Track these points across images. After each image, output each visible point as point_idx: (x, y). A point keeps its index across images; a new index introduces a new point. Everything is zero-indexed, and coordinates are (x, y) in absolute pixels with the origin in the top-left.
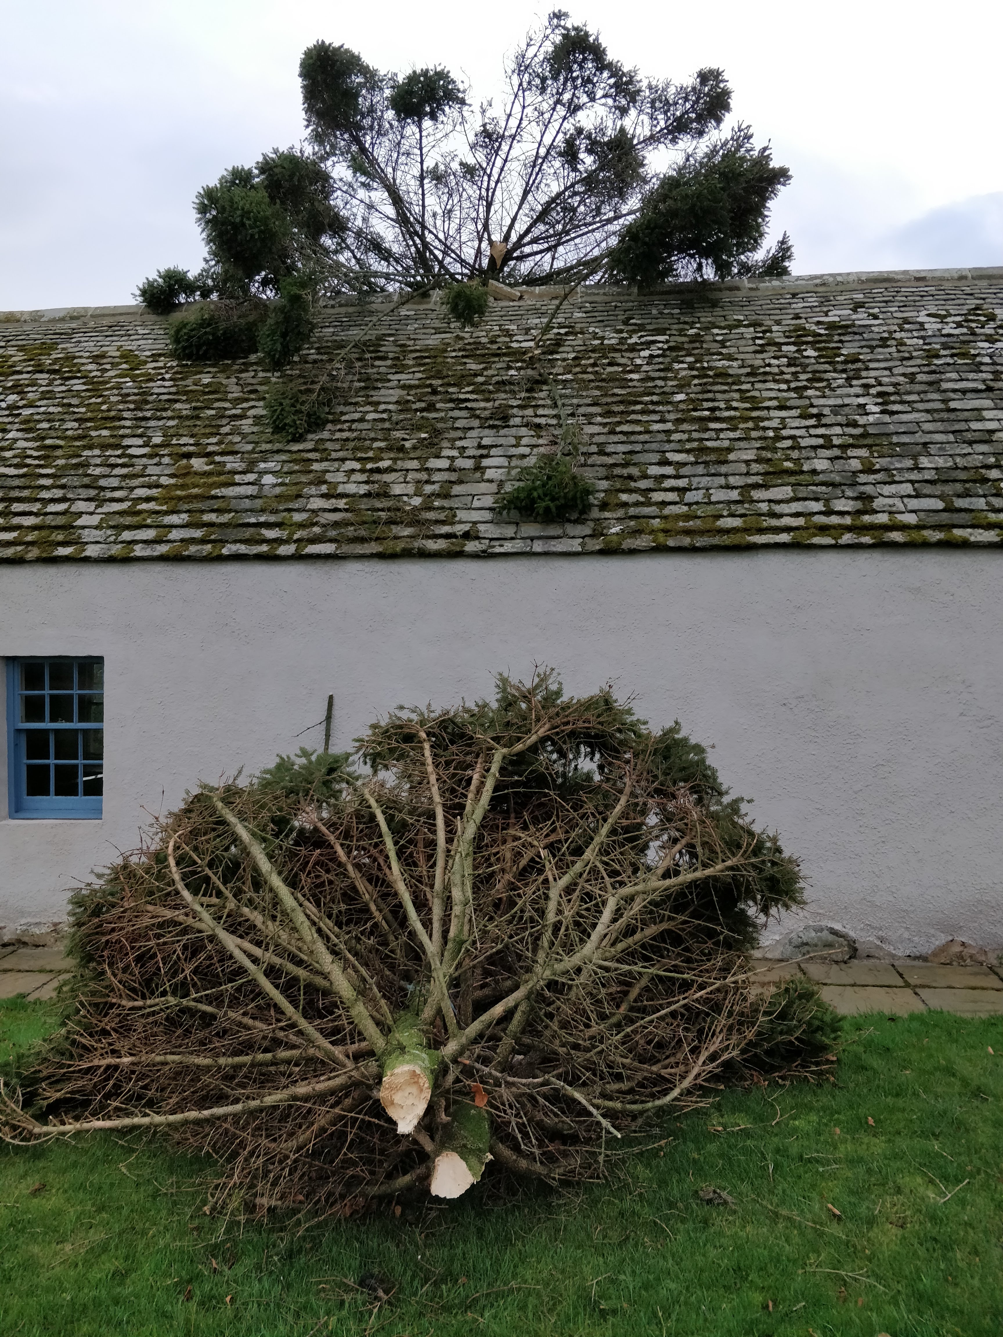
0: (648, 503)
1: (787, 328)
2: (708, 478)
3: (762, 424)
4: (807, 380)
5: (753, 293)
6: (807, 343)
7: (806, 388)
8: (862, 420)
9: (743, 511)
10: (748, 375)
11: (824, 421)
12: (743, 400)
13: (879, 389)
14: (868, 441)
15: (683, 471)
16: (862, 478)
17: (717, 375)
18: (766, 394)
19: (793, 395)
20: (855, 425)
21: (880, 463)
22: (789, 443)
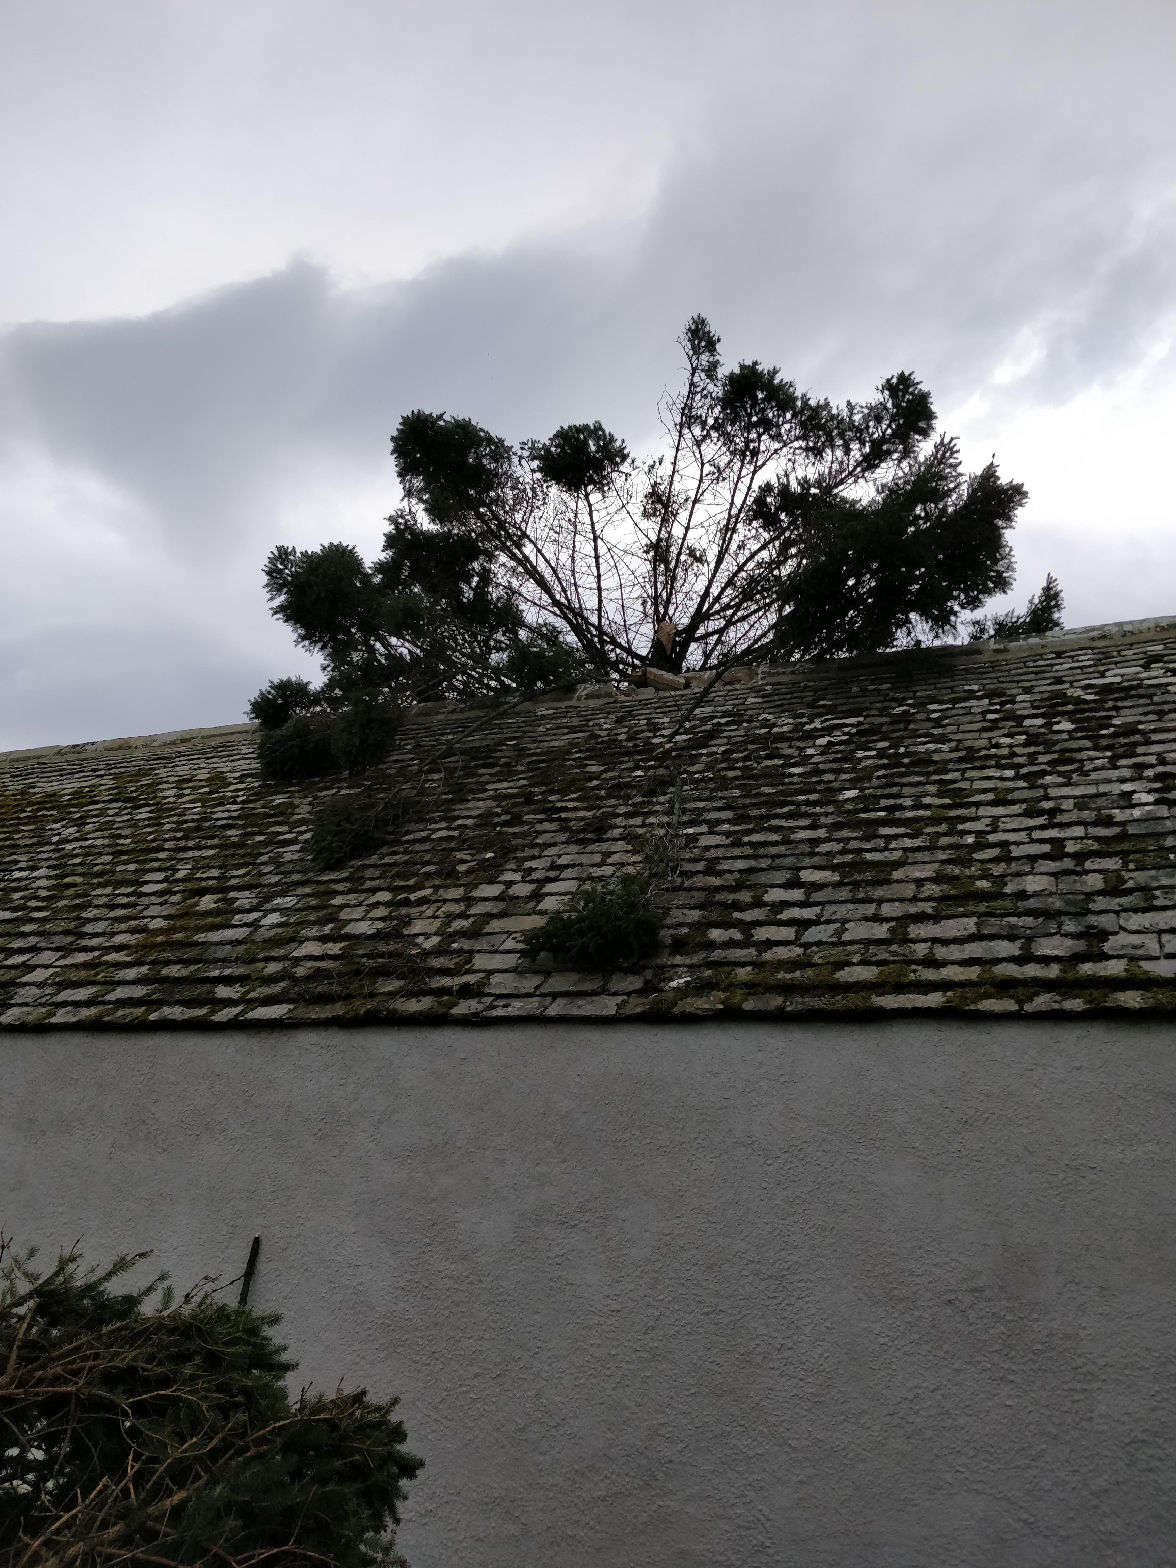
0: (746, 943)
1: (1038, 697)
2: (851, 906)
3: (960, 827)
4: (1048, 763)
5: (1000, 657)
6: (1062, 714)
7: (1043, 773)
8: (1120, 815)
9: (885, 956)
10: (960, 760)
11: (1059, 819)
12: (940, 794)
13: (1161, 769)
14: (1125, 846)
15: (817, 896)
16: (1101, 903)
17: (912, 764)
18: (978, 785)
19: (1022, 784)
20: (1109, 822)
21: (1135, 878)
22: (995, 852)
